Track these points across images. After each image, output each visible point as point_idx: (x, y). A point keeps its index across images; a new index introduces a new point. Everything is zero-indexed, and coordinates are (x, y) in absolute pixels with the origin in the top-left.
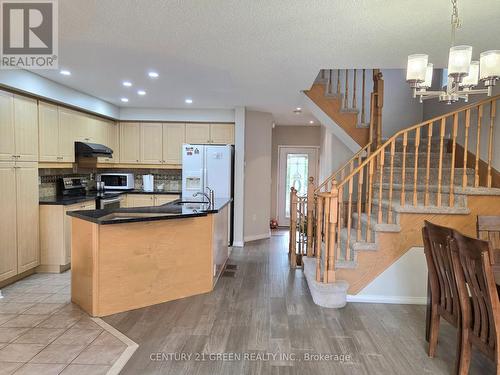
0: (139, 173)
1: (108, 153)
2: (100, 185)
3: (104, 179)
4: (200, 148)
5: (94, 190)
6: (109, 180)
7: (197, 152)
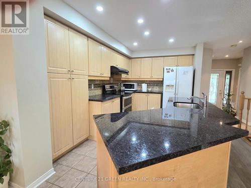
0: (140, 82)
1: (127, 73)
2: (123, 88)
3: (124, 85)
4: (174, 68)
5: (120, 91)
6: (126, 86)
7: (172, 71)
